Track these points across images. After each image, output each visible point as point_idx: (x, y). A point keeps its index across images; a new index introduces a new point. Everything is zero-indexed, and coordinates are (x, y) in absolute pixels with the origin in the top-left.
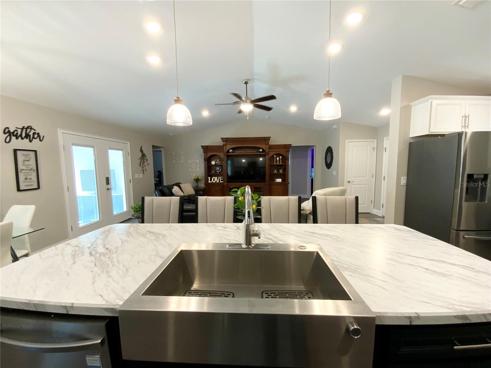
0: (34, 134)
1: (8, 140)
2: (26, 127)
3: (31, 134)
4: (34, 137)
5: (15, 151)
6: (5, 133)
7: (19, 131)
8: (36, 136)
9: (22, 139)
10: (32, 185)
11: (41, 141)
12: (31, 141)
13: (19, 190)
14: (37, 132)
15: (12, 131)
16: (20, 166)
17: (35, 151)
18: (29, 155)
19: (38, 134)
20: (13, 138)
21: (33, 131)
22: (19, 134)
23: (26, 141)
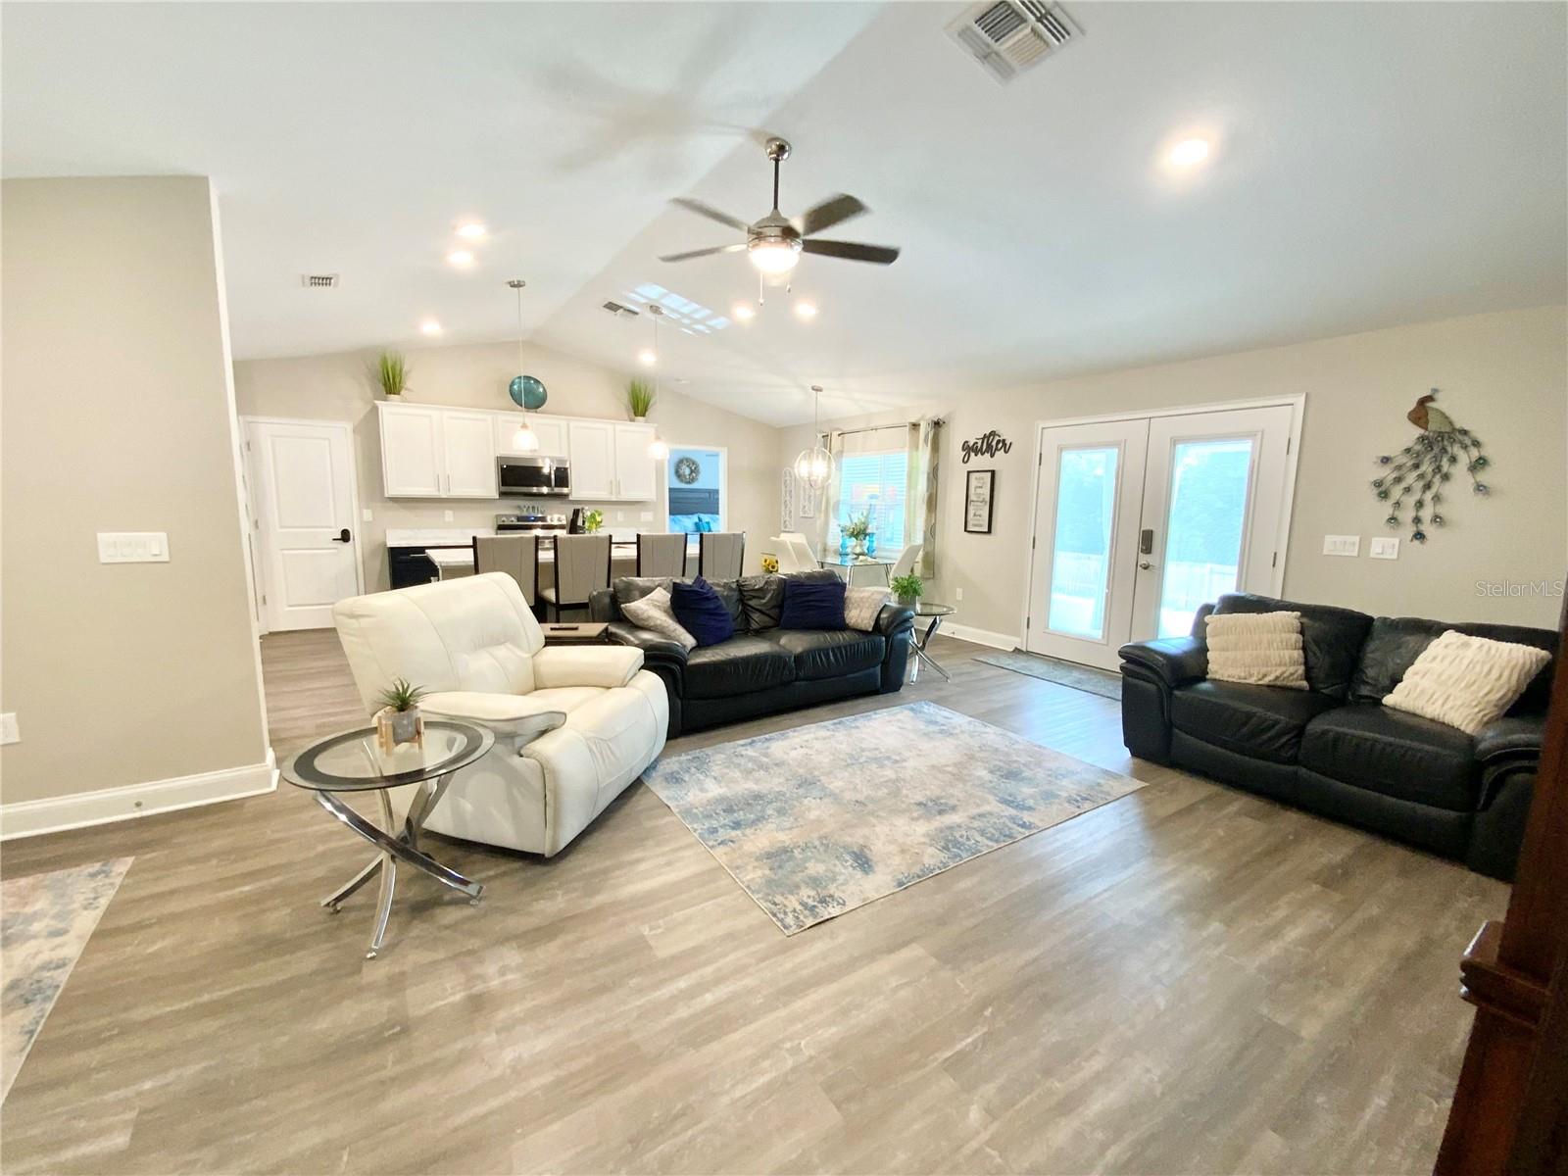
0: (998, 442)
1: (966, 459)
2: (988, 434)
3: (994, 443)
4: (996, 449)
5: (969, 473)
6: (963, 450)
7: (981, 441)
8: (1000, 445)
9: (983, 454)
10: (981, 526)
11: (1006, 452)
12: (992, 456)
13: (965, 530)
14: (1001, 439)
15: (971, 444)
16: (972, 497)
17: (993, 473)
18: (983, 479)
19: (1004, 441)
20: (972, 454)
21: (997, 438)
22: (979, 445)
23: (987, 455)
